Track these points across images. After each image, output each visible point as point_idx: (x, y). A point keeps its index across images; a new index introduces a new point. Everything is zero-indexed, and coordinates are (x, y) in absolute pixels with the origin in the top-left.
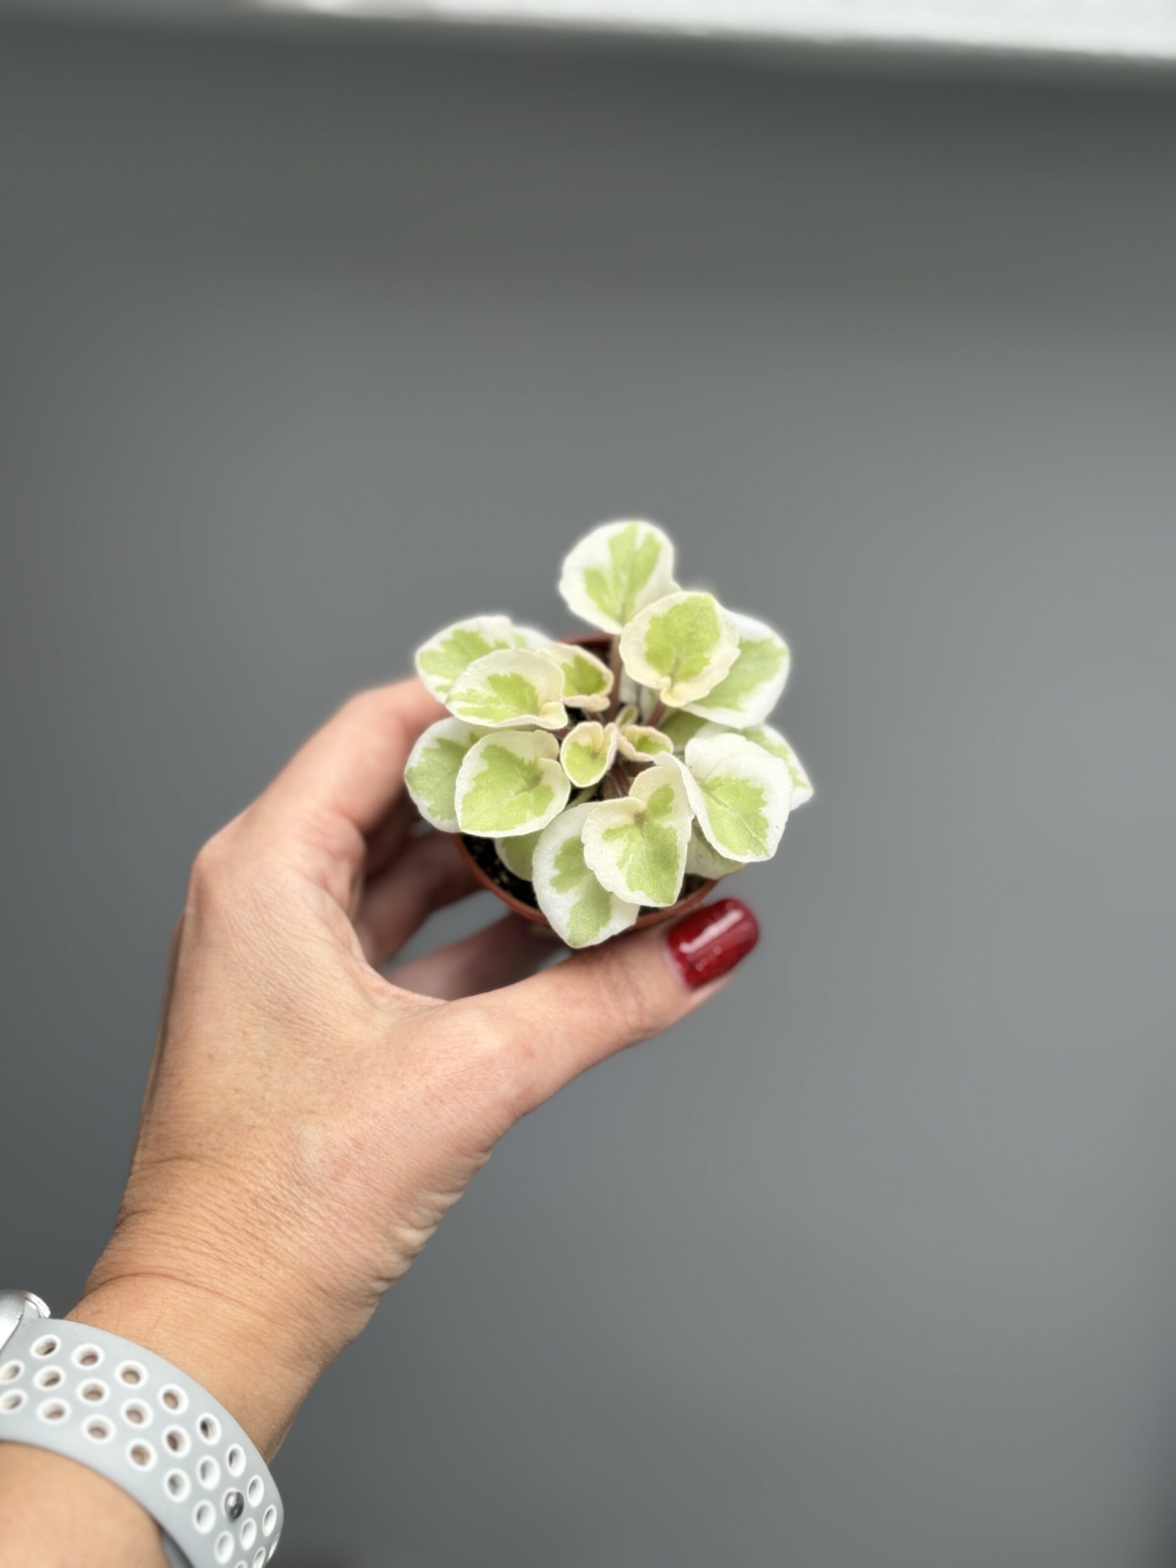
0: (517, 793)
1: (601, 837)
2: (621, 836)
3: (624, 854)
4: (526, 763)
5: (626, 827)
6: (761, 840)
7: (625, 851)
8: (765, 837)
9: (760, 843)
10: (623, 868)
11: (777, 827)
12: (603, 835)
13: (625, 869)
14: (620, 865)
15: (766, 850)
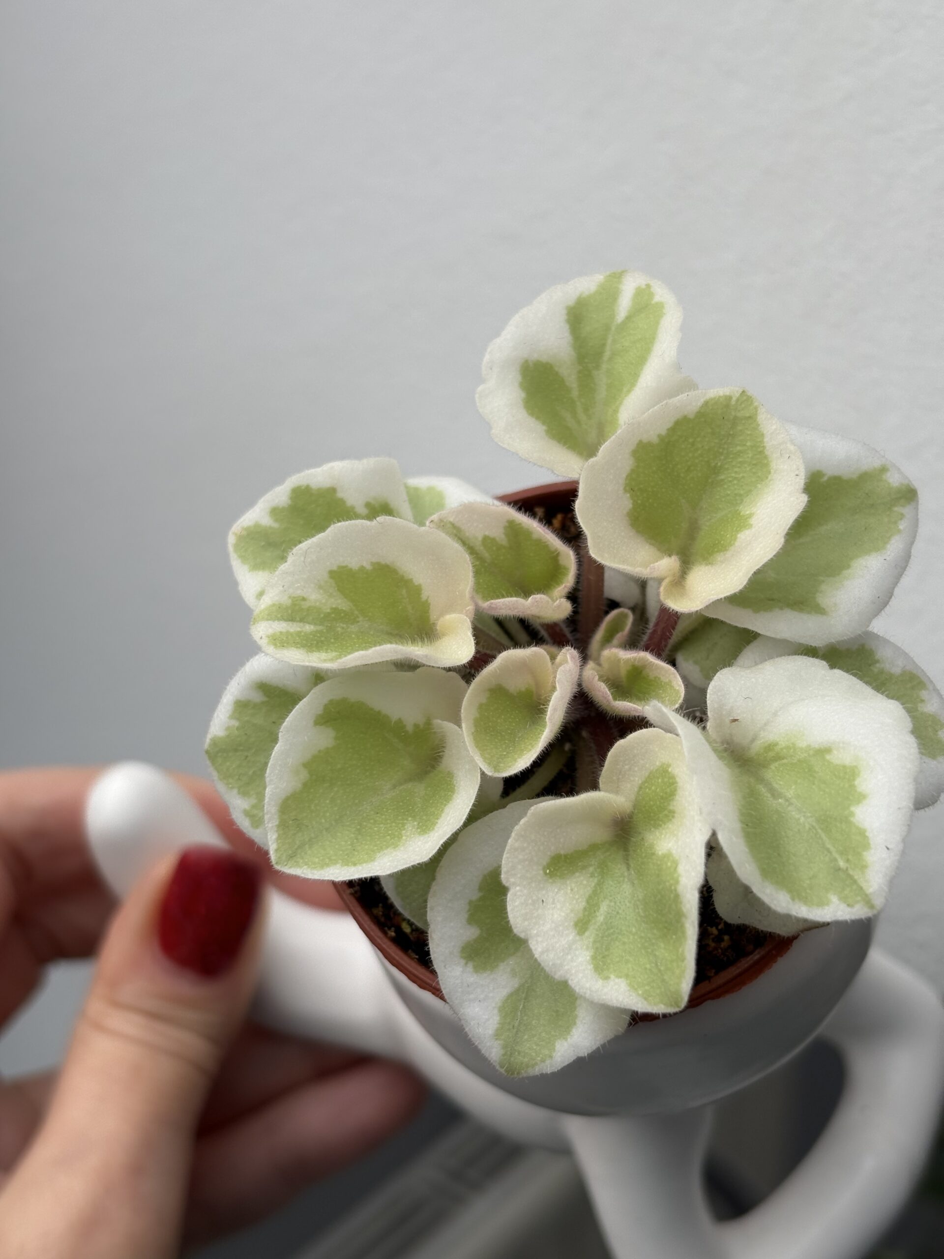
0: (394, 787)
1: (541, 872)
2: (584, 868)
3: (588, 902)
4: (410, 728)
5: (593, 848)
6: (856, 874)
7: (590, 897)
8: (864, 867)
9: (855, 882)
10: (587, 934)
11: (888, 849)
12: (544, 869)
13: (591, 934)
14: (582, 925)
15: (866, 895)
